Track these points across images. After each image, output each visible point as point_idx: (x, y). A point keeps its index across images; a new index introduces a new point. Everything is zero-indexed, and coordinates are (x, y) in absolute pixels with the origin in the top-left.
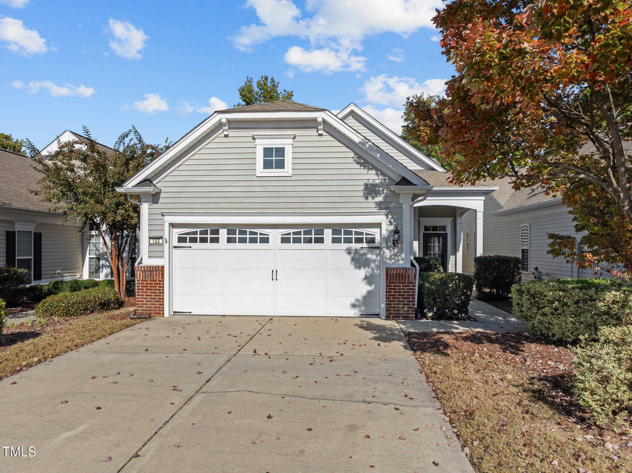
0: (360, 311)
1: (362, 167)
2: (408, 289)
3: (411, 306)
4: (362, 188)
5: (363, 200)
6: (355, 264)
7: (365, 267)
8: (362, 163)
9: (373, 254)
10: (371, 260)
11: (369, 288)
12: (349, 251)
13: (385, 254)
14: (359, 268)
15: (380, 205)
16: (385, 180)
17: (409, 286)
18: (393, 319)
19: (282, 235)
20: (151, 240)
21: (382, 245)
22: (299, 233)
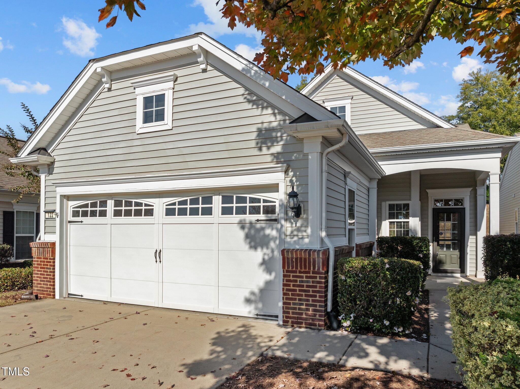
0: (256, 308)
1: (255, 107)
2: (313, 282)
3: (318, 308)
4: (254, 135)
5: (256, 152)
6: (250, 243)
7: (262, 248)
8: (255, 100)
9: (272, 229)
10: (271, 237)
11: (267, 277)
12: (242, 225)
13: (284, 229)
14: (255, 248)
15: (277, 157)
16: (284, 120)
17: (316, 277)
18: (292, 326)
19: (167, 205)
20: (47, 214)
21: (279, 216)
22: (185, 202)
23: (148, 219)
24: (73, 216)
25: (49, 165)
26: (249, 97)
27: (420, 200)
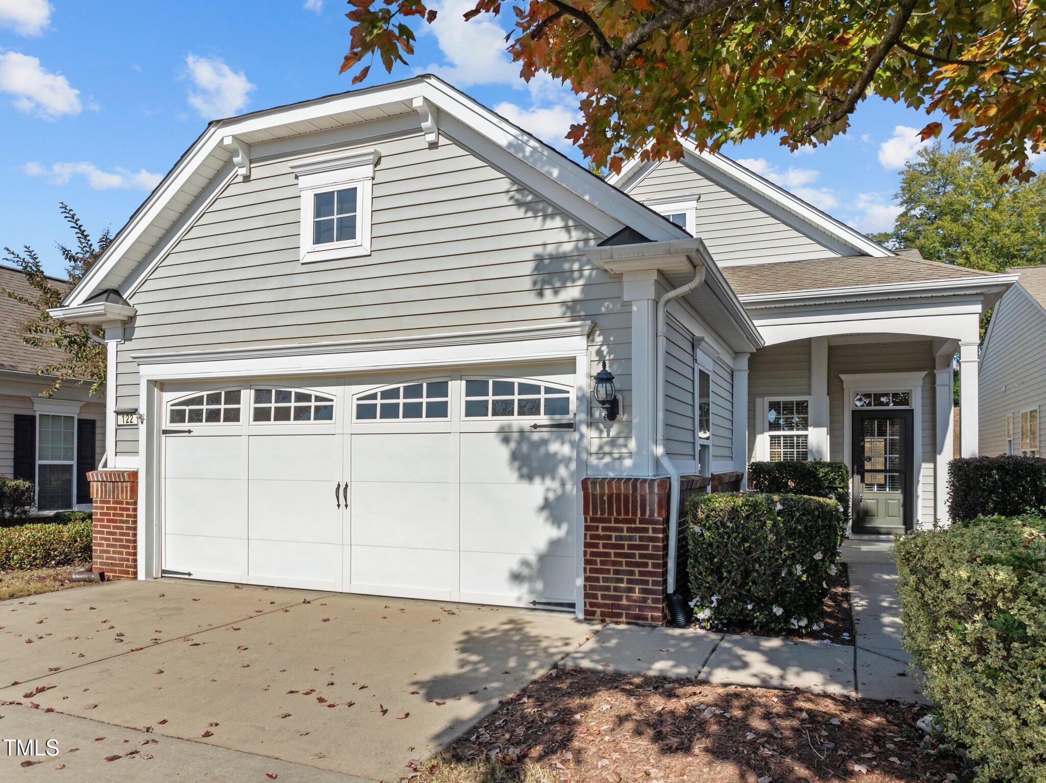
0: (532, 592)
1: (530, 214)
2: (641, 539)
3: (650, 587)
4: (529, 268)
5: (532, 298)
6: (520, 469)
7: (543, 478)
8: (530, 202)
9: (563, 443)
10: (559, 457)
11: (554, 533)
12: (505, 435)
13: (585, 441)
14: (530, 478)
15: (572, 309)
16: (586, 240)
17: (646, 530)
18: (603, 621)
19: (358, 399)
20: (120, 417)
21: (577, 418)
22: (394, 394)
23: (322, 425)
24: (172, 421)
25: (124, 323)
26: (518, 196)
27: (828, 394)
